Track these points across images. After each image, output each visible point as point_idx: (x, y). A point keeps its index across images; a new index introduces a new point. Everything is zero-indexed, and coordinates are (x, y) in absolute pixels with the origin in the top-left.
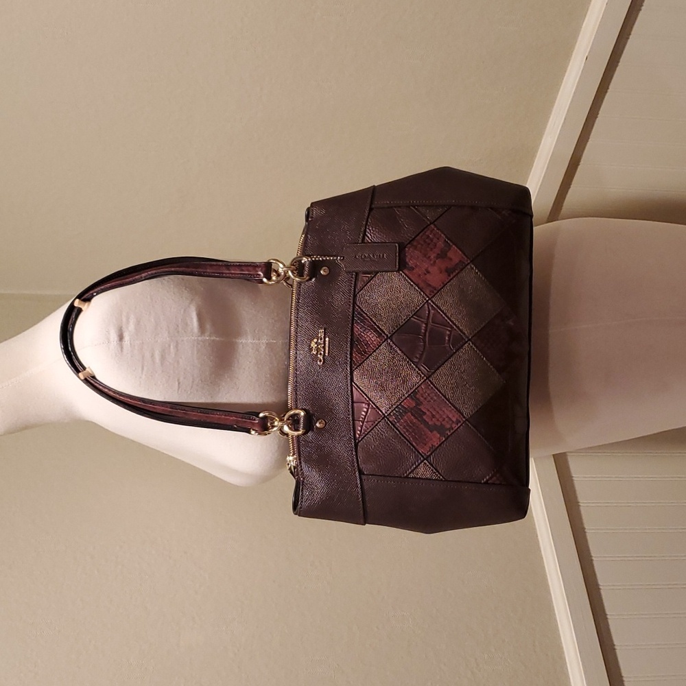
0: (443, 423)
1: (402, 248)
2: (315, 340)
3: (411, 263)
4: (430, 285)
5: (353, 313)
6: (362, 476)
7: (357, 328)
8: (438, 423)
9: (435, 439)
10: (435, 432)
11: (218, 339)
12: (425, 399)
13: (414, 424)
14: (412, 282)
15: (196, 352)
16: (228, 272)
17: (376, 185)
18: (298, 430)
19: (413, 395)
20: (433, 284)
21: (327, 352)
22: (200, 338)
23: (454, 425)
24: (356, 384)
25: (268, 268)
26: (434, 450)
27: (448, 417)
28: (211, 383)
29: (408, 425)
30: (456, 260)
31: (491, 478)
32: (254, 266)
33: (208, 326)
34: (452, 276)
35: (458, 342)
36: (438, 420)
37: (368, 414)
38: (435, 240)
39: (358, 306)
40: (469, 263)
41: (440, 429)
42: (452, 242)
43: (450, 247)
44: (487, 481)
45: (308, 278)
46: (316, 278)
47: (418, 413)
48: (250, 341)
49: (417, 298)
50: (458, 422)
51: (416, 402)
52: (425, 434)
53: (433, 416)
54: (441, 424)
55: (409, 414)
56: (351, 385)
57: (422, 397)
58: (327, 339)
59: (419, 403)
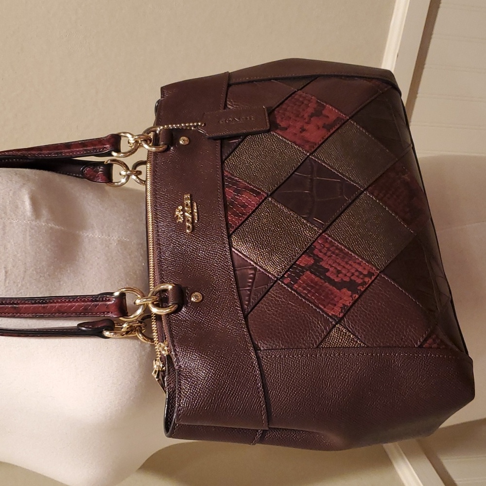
0: (352, 278)
1: (271, 112)
2: (180, 208)
3: (283, 124)
4: (308, 142)
5: (223, 179)
6: (259, 352)
7: (230, 193)
8: (347, 279)
9: (346, 297)
10: (344, 290)
12: (325, 254)
13: (316, 283)
14: (288, 140)
15: (28, 238)
17: (230, 72)
19: (309, 251)
20: (312, 140)
21: (196, 218)
22: (34, 223)
23: (367, 279)
24: (236, 250)
25: (116, 139)
26: (347, 310)
27: (357, 271)
29: (308, 285)
30: (333, 117)
33: (45, 212)
34: (332, 132)
35: (353, 192)
36: (346, 275)
37: (256, 280)
38: (306, 102)
39: (227, 171)
40: (348, 120)
41: (351, 286)
42: (326, 102)
43: (324, 107)
44: (421, 344)
45: (165, 147)
46: (175, 148)
47: (318, 269)
49: (299, 154)
50: (370, 274)
51: (314, 259)
52: (332, 294)
53: (339, 272)
54: (351, 280)
55: (308, 272)
56: (231, 250)
57: (321, 252)
58: (195, 204)
59: (318, 260)
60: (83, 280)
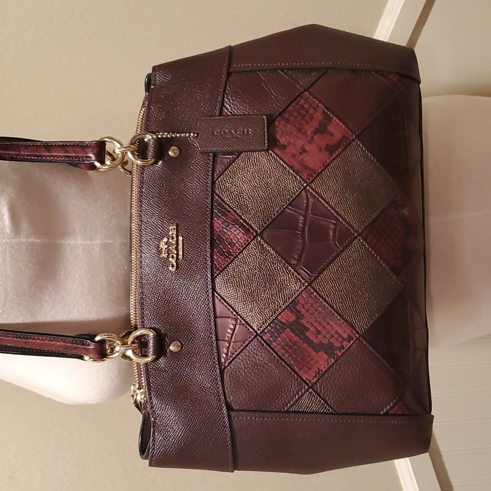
0: (330, 340)
1: (271, 121)
2: (165, 240)
3: (283, 140)
4: (306, 167)
5: (212, 204)
6: (231, 412)
7: (218, 223)
8: (325, 341)
9: (322, 361)
10: (322, 353)
11: (38, 241)
12: (307, 310)
13: (295, 343)
14: (285, 163)
15: (8, 259)
16: (48, 154)
17: (232, 45)
18: (146, 356)
19: (293, 306)
20: (311, 166)
22: (13, 241)
23: (344, 344)
24: (219, 294)
25: (100, 148)
26: (321, 375)
27: (337, 332)
28: (30, 297)
29: (287, 345)
30: (338, 135)
31: (392, 408)
32: (82, 146)
33: (25, 225)
34: (334, 155)
35: (345, 237)
36: (325, 337)
37: (236, 332)
38: (311, 111)
39: (217, 195)
40: (354, 140)
41: (329, 349)
42: (333, 114)
43: (330, 119)
44: (387, 411)
45: (153, 160)
46: (164, 161)
47: (299, 329)
48: (80, 241)
49: (293, 184)
50: (350, 338)
51: (297, 316)
52: (309, 356)
53: (319, 332)
54: (329, 342)
55: (288, 330)
56: (213, 294)
57: (304, 308)
58: (181, 238)
59: (299, 316)
60: (65, 296)
